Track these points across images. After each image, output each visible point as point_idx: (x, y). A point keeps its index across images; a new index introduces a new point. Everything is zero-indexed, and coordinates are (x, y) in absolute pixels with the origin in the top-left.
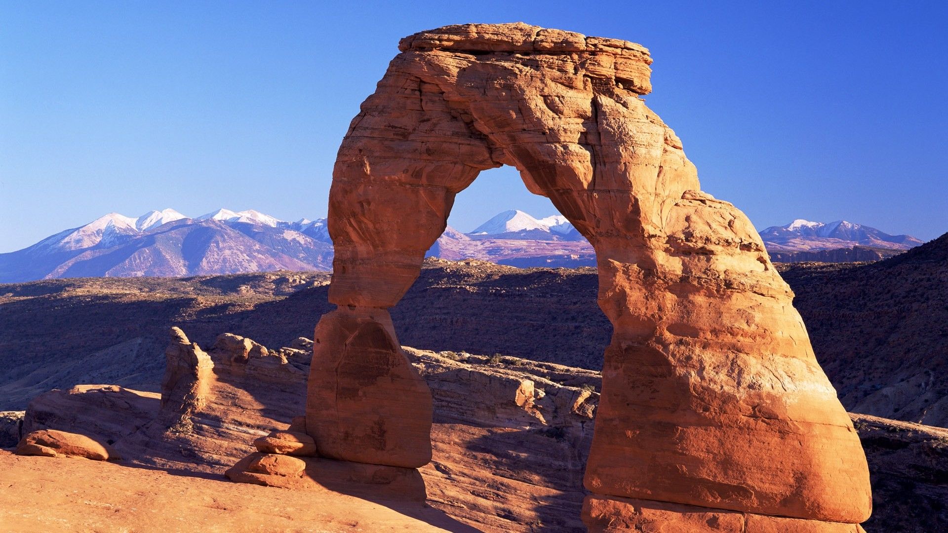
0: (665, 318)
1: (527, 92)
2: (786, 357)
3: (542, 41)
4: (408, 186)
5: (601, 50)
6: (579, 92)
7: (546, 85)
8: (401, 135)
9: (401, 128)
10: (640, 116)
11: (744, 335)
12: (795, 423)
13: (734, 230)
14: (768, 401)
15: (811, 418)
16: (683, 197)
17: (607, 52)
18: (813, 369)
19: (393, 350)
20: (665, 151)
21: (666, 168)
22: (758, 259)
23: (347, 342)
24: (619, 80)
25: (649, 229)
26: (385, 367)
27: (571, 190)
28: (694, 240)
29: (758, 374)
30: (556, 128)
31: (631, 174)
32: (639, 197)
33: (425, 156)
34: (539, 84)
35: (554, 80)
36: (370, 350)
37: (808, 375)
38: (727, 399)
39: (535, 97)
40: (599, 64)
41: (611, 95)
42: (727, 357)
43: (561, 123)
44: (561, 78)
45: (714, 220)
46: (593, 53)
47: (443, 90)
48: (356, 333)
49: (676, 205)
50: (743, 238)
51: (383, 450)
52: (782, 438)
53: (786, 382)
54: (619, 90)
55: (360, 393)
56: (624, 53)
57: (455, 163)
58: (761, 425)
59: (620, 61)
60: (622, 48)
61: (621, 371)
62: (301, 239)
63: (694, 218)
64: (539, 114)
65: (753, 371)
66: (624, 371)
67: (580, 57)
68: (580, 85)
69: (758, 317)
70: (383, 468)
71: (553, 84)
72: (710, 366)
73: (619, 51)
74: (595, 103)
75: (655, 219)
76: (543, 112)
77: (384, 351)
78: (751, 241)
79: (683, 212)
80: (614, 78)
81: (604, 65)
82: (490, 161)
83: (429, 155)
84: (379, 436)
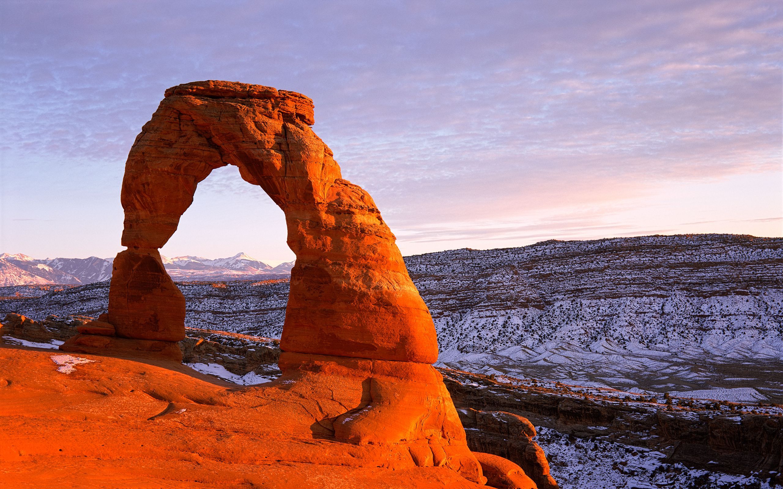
0: (327, 250)
1: (245, 120)
2: (394, 271)
3: (253, 91)
4: (172, 175)
5: (288, 97)
6: (275, 121)
7: (256, 116)
8: (168, 144)
9: (168, 140)
10: (311, 135)
11: (372, 259)
12: (401, 308)
13: (364, 201)
14: (386, 296)
15: (410, 305)
16: (335, 182)
17: (291, 98)
18: (408, 279)
19: (162, 273)
20: (325, 156)
21: (326, 165)
22: (377, 218)
23: (134, 269)
24: (298, 115)
25: (318, 199)
26: (157, 283)
27: (272, 176)
28: (343, 206)
29: (380, 281)
30: (263, 140)
31: (307, 167)
32: (312, 181)
33: (183, 157)
34: (252, 115)
35: (261, 113)
36: (148, 273)
37: (406, 282)
38: (364, 295)
39: (250, 122)
40: (287, 105)
41: (293, 122)
42: (363, 272)
43: (266, 138)
44: (265, 112)
45: (353, 195)
46: (283, 99)
47: (194, 118)
48: (140, 263)
49: (332, 186)
50: (369, 206)
51: (157, 331)
52: (394, 317)
53: (395, 286)
54: (298, 120)
55: (143, 298)
56: (300, 100)
57: (201, 162)
58: (383, 310)
59: (298, 104)
60: (299, 97)
61: (301, 281)
62: (47, 268)
63: (342, 194)
64: (252, 132)
65: (378, 279)
66: (303, 281)
67: (275, 100)
68: (276, 117)
69: (379, 249)
70: (157, 342)
71: (260, 116)
72: (353, 277)
73: (297, 98)
74: (284, 127)
75: (321, 194)
76: (255, 131)
77: (157, 274)
78: (373, 207)
79: (336, 191)
80: (295, 113)
81: (290, 106)
82: (221, 161)
83: (185, 156)
84: (154, 323)
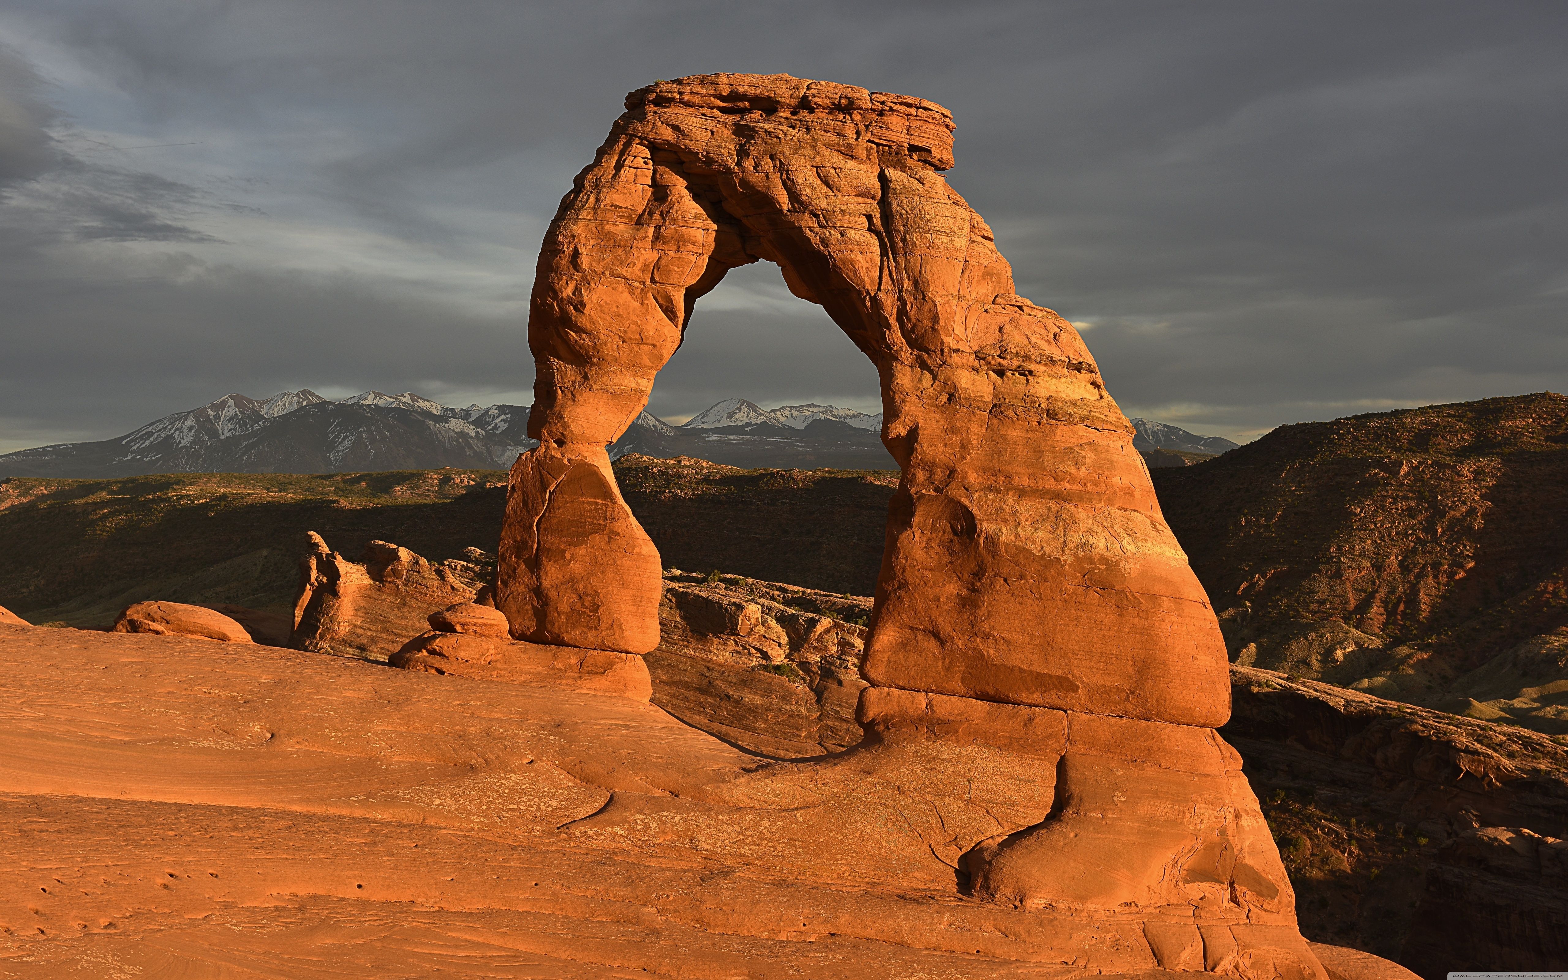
0: (968, 458)
1: (793, 162)
2: (1126, 510)
3: (814, 96)
4: (635, 284)
5: (891, 109)
6: (860, 163)
7: (818, 154)
8: (627, 217)
9: (626, 208)
10: (939, 196)
11: (1072, 481)
12: (1136, 595)
13: (1060, 345)
14: (1102, 567)
15: (1157, 589)
16: (994, 302)
17: (898, 111)
18: (1159, 527)
19: (611, 500)
20: (972, 241)
21: (973, 262)
22: (1092, 384)
23: (551, 489)
24: (913, 148)
25: (949, 341)
26: (602, 522)
27: (849, 290)
28: (1008, 357)
29: (1090, 531)
30: (830, 209)
31: (928, 269)
32: (938, 300)
33: (658, 245)
34: (809, 152)
35: (828, 146)
36: (582, 499)
37: (1153, 534)
38: (1048, 562)
39: (803, 168)
40: (887, 128)
41: (903, 167)
42: (1049, 509)
43: (838, 203)
44: (838, 145)
45: (1035, 333)
46: (881, 113)
47: (683, 159)
48: (564, 477)
49: (986, 311)
50: (1071, 356)
51: (596, 629)
52: (1119, 615)
53: (1125, 543)
54: (913, 161)
55: (568, 555)
56: (919, 114)
57: (698, 254)
58: (1094, 597)
59: (914, 124)
60: (917, 108)
63: (1008, 328)
64: (808, 191)
65: (1083, 527)
67: (863, 117)
68: (863, 155)
69: (1089, 457)
71: (827, 153)
72: (1027, 520)
73: (913, 111)
74: (883, 178)
75: (958, 330)
76: (814, 188)
78: (1081, 360)
79: (994, 321)
80: (906, 145)
81: (894, 129)
82: (743, 253)
83: (664, 244)
84: (591, 612)
